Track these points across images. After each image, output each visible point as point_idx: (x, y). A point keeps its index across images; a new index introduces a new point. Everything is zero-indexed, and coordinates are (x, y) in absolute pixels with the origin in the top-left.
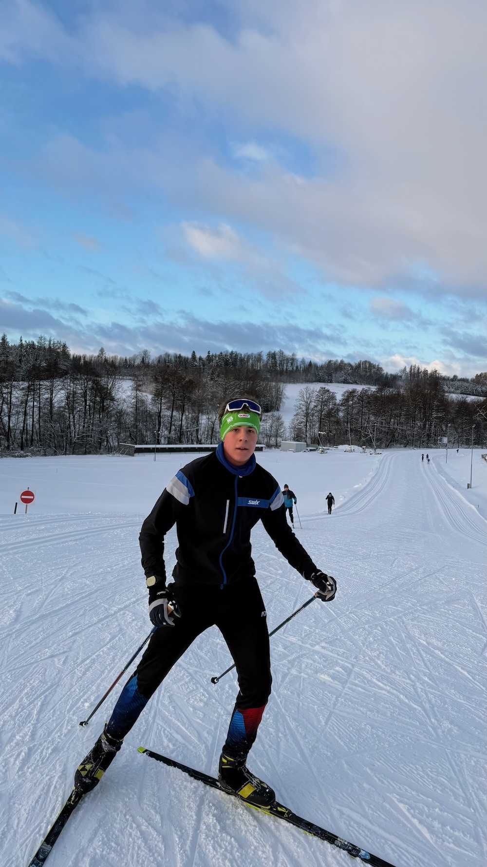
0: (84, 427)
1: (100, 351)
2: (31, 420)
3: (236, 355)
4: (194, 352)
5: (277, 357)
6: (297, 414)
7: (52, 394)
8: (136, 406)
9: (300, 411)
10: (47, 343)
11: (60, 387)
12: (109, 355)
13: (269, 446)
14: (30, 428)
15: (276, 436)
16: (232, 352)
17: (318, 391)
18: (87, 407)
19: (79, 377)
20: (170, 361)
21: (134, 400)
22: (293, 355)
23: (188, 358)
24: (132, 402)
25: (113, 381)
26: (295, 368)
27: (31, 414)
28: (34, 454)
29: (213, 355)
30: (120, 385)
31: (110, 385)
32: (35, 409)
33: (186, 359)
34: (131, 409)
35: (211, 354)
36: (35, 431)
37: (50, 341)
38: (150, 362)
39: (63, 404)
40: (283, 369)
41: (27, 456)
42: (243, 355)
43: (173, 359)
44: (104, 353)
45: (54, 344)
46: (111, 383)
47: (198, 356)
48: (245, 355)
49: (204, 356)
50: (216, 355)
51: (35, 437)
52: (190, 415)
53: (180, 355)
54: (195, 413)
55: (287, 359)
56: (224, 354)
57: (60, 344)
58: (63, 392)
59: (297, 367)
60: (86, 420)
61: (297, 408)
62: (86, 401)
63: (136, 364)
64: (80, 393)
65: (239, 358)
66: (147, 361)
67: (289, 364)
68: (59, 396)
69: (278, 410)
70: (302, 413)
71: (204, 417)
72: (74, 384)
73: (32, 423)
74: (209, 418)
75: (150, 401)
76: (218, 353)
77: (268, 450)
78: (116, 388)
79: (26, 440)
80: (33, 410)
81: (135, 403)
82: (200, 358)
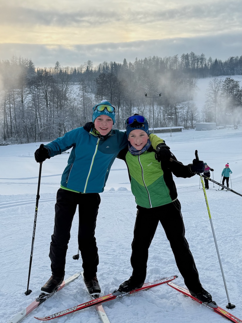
0: (47, 121)
1: (56, 64)
2: (10, 118)
3: (158, 59)
4: (125, 60)
5: (189, 58)
6: (208, 101)
7: (22, 98)
8: (84, 103)
9: (210, 98)
10: (18, 61)
11: (28, 92)
12: (63, 67)
13: (186, 128)
14: (9, 124)
15: (192, 119)
16: (154, 57)
17: (224, 81)
18: (48, 106)
19: (40, 83)
20: (107, 68)
21: (82, 98)
22: (202, 55)
23: (121, 65)
24: (81, 100)
25: (67, 86)
26: (204, 66)
27: (9, 113)
28: (13, 143)
29: (139, 60)
30: (72, 88)
31: (65, 88)
32: (11, 109)
33: (120, 66)
34: (80, 106)
35: (138, 60)
36: (13, 125)
37: (20, 59)
38: (93, 69)
39: (31, 105)
40: (194, 67)
41: (8, 144)
42: (162, 59)
43: (110, 66)
44: (59, 65)
45: (23, 61)
46: (65, 87)
47: (128, 62)
48: (164, 59)
49: (133, 62)
50: (142, 60)
51: (13, 130)
52: (125, 108)
53: (115, 62)
54: (129, 106)
55: (198, 59)
56: (148, 59)
57: (27, 61)
58: (30, 95)
59: (205, 65)
60: (48, 115)
61: (207, 96)
62: (47, 101)
63: (83, 72)
64: (43, 96)
65: (160, 61)
66: (91, 69)
67: (199, 63)
68: (27, 99)
69: (192, 99)
70: (211, 100)
71: (135, 108)
72: (38, 89)
73: (10, 120)
74: (139, 109)
75: (94, 98)
76: (143, 59)
77: (186, 130)
78: (69, 91)
79: (8, 133)
80: (10, 110)
81: (83, 101)
82: (130, 64)
